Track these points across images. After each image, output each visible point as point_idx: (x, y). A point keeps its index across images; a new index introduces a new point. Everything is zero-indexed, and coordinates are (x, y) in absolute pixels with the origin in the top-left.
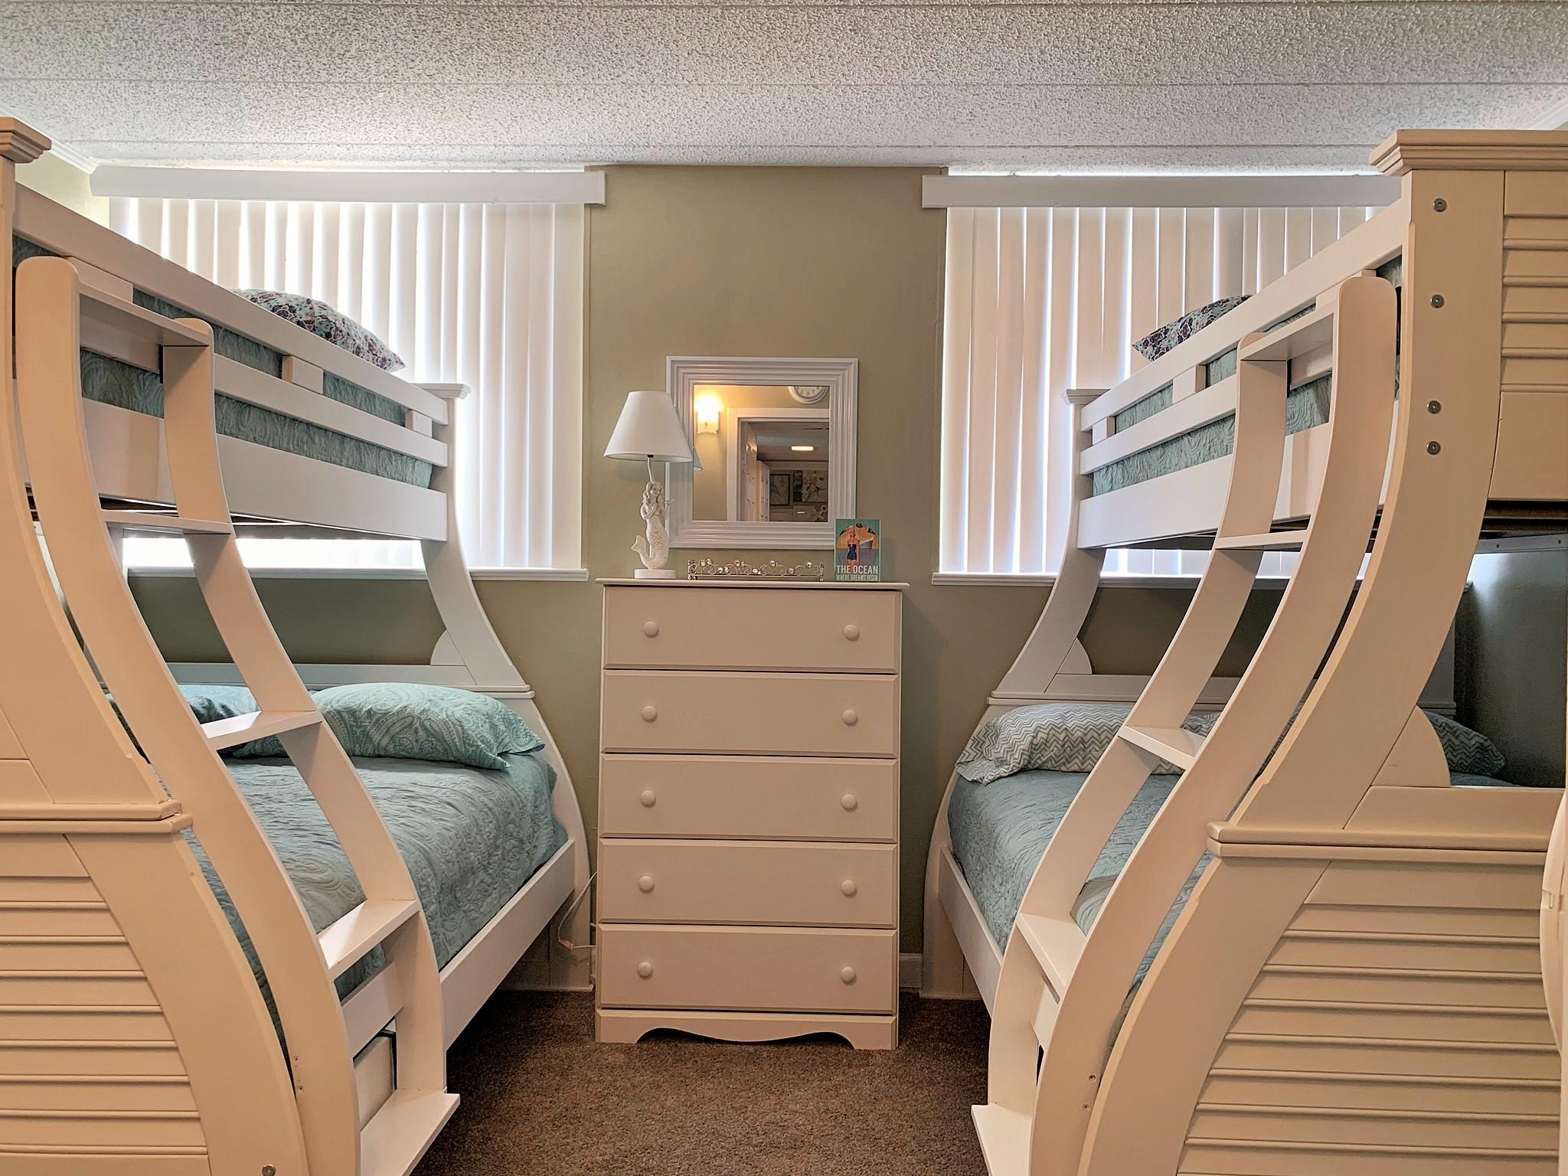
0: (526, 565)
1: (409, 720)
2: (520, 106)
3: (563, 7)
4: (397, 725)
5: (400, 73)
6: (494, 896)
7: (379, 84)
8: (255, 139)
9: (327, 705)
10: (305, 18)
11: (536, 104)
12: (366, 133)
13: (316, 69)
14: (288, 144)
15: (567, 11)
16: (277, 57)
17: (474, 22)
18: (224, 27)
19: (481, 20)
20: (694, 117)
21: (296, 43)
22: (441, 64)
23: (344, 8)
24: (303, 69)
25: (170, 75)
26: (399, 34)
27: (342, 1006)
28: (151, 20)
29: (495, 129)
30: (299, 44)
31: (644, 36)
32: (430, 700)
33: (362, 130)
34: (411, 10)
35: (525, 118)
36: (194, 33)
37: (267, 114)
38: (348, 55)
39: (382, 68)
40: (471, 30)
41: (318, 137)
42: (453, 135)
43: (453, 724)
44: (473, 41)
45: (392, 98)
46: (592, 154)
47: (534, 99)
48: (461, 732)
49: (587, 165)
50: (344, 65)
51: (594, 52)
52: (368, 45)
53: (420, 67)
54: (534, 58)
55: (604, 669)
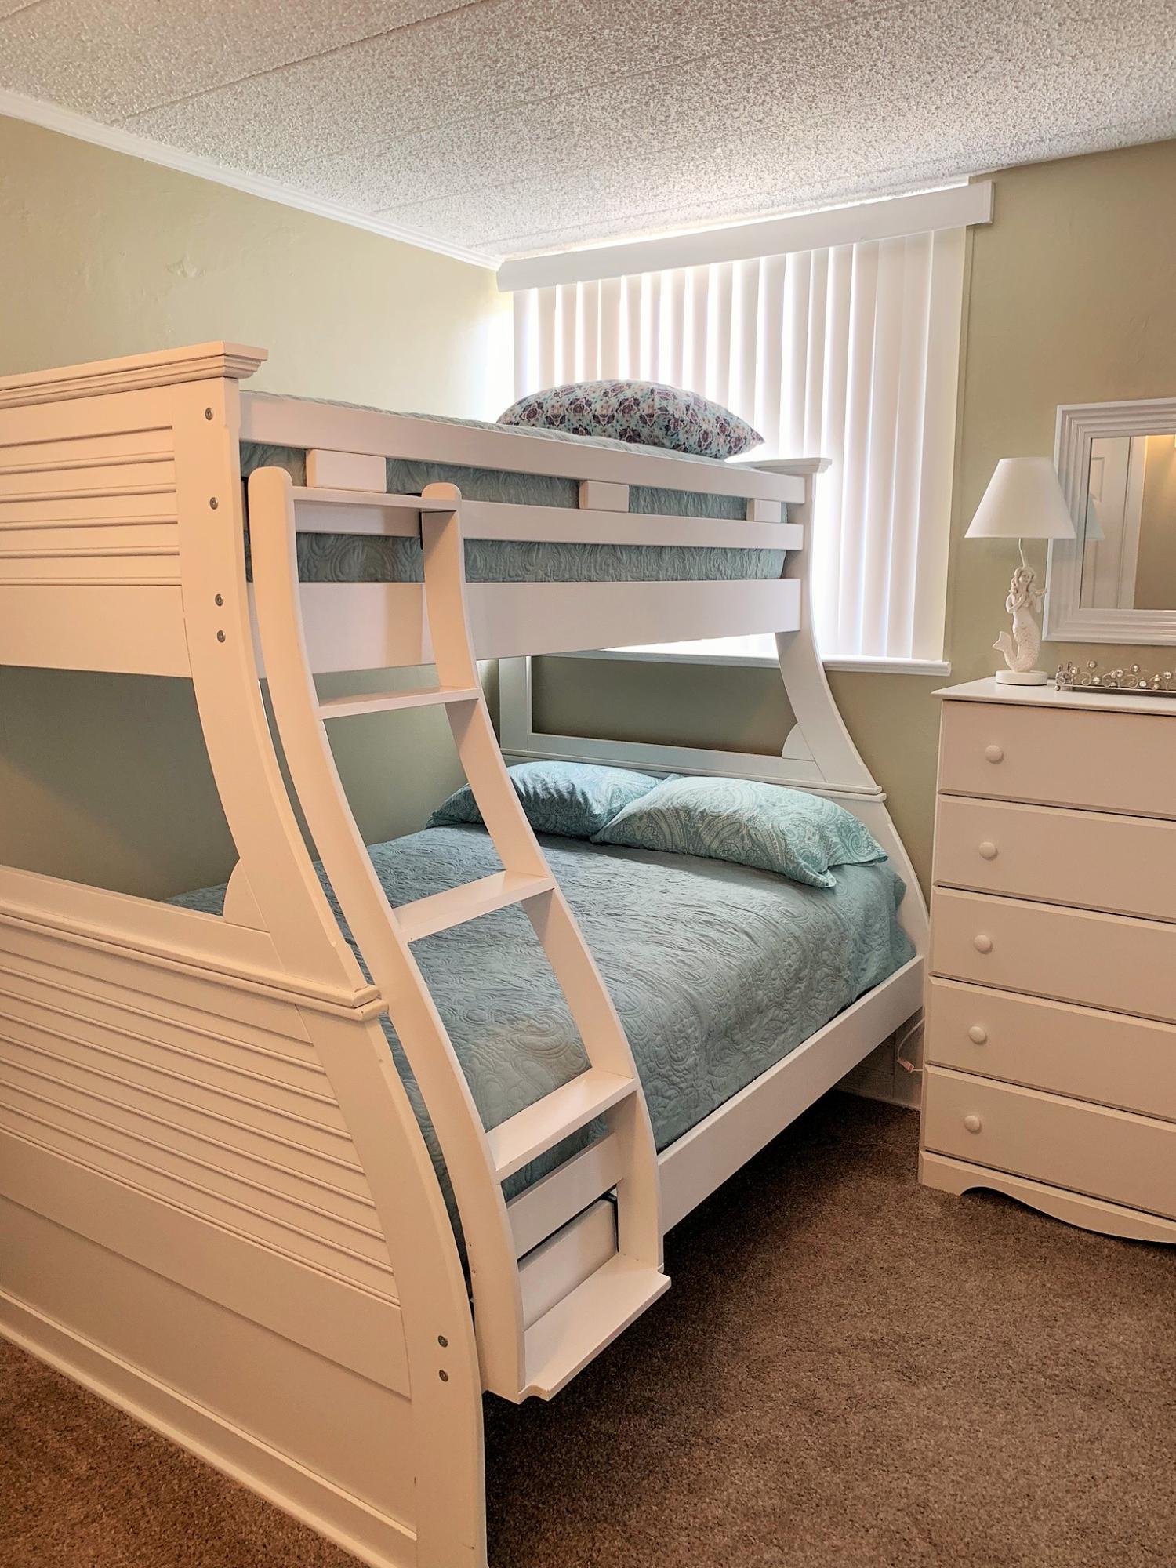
0: (884, 657)
1: (736, 827)
2: (870, 130)
3: (880, 12)
4: (726, 830)
5: (728, 125)
6: (790, 1032)
7: (713, 140)
8: (621, 214)
9: (667, 801)
10: (614, 96)
11: (887, 124)
12: (720, 189)
13: (647, 140)
14: (652, 213)
15: (885, 16)
16: (606, 137)
17: (783, 55)
18: (549, 121)
19: (791, 50)
20: (1094, 96)
21: (617, 121)
22: (767, 107)
23: (647, 76)
24: (634, 144)
25: (525, 174)
26: (711, 88)
27: (507, 1207)
28: (486, 131)
29: (851, 159)
30: (621, 121)
31: (993, 19)
32: (761, 806)
33: (714, 187)
34: (713, 60)
35: (881, 141)
36: (526, 132)
37: (622, 190)
38: (670, 120)
39: (709, 125)
40: (784, 64)
41: (676, 202)
42: (808, 174)
43: (777, 835)
44: (791, 75)
45: (731, 151)
46: (973, 162)
47: (884, 119)
48: (783, 845)
49: (972, 175)
50: (670, 131)
51: (935, 52)
52: (685, 105)
53: (746, 114)
54: (867, 76)
55: (940, 793)
